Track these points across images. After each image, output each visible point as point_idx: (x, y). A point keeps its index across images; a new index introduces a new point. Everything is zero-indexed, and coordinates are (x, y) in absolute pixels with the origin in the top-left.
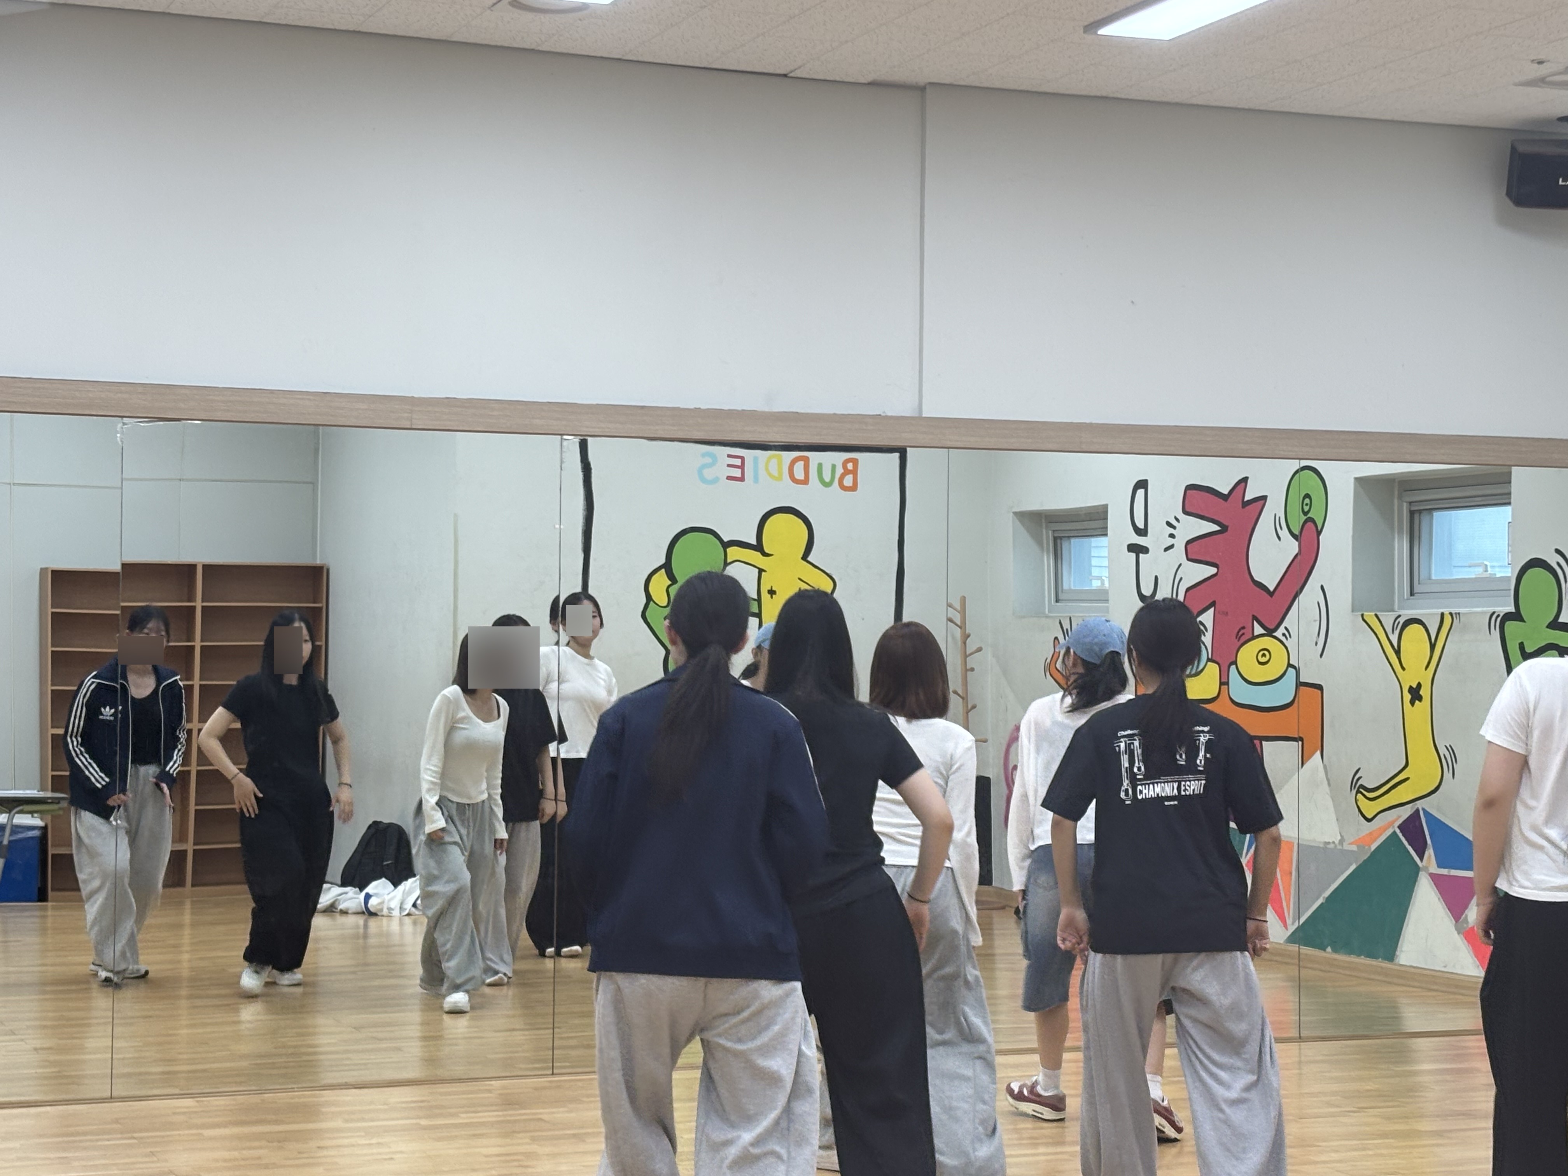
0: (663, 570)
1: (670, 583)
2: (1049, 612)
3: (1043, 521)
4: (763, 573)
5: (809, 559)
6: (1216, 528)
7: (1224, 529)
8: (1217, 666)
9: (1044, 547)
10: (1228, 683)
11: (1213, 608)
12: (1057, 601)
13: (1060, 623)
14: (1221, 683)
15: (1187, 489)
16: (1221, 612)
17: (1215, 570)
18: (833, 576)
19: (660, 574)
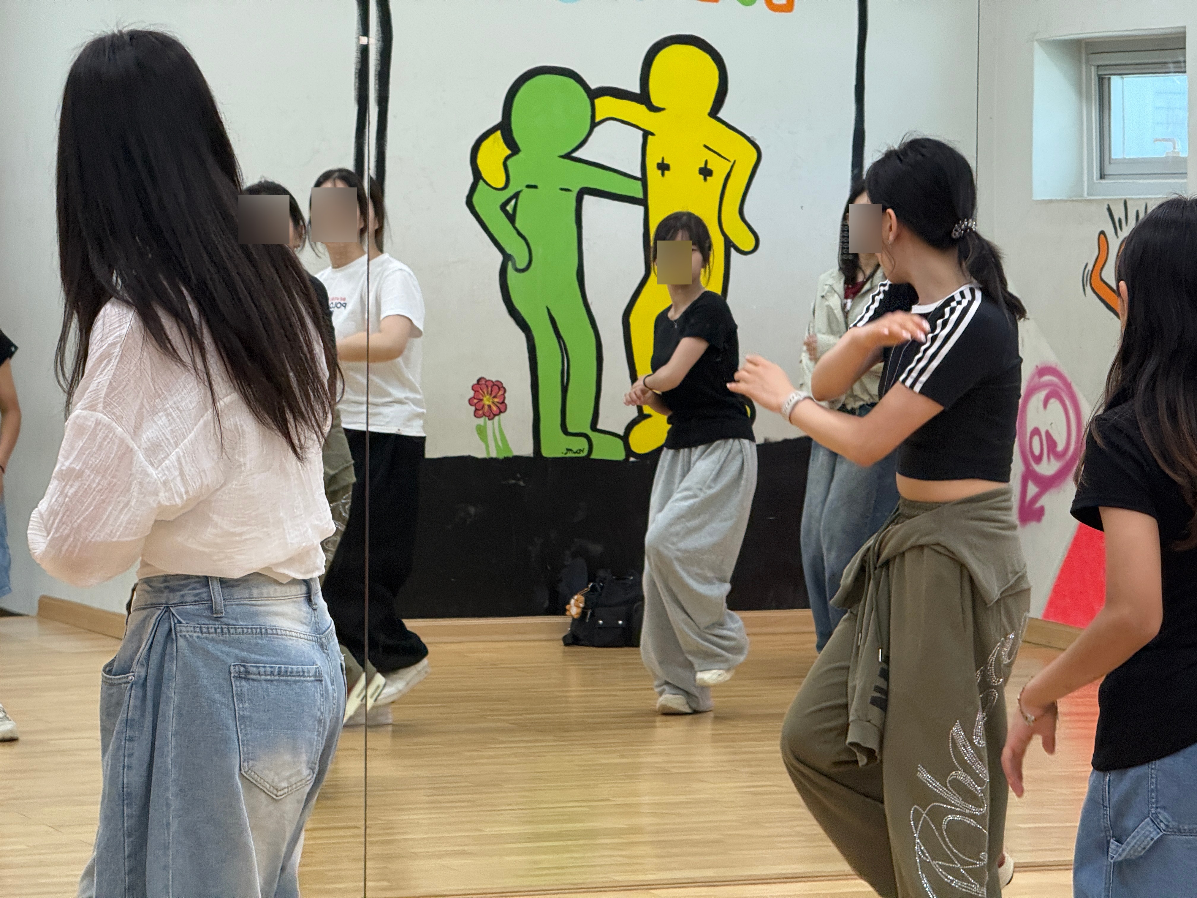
0: (498, 133)
1: (508, 152)
2: (1088, 194)
3: (1083, 52)
4: (650, 137)
5: (720, 115)
9: (1082, 92)
12: (1102, 176)
13: (1109, 210)
18: (757, 142)
19: (495, 140)
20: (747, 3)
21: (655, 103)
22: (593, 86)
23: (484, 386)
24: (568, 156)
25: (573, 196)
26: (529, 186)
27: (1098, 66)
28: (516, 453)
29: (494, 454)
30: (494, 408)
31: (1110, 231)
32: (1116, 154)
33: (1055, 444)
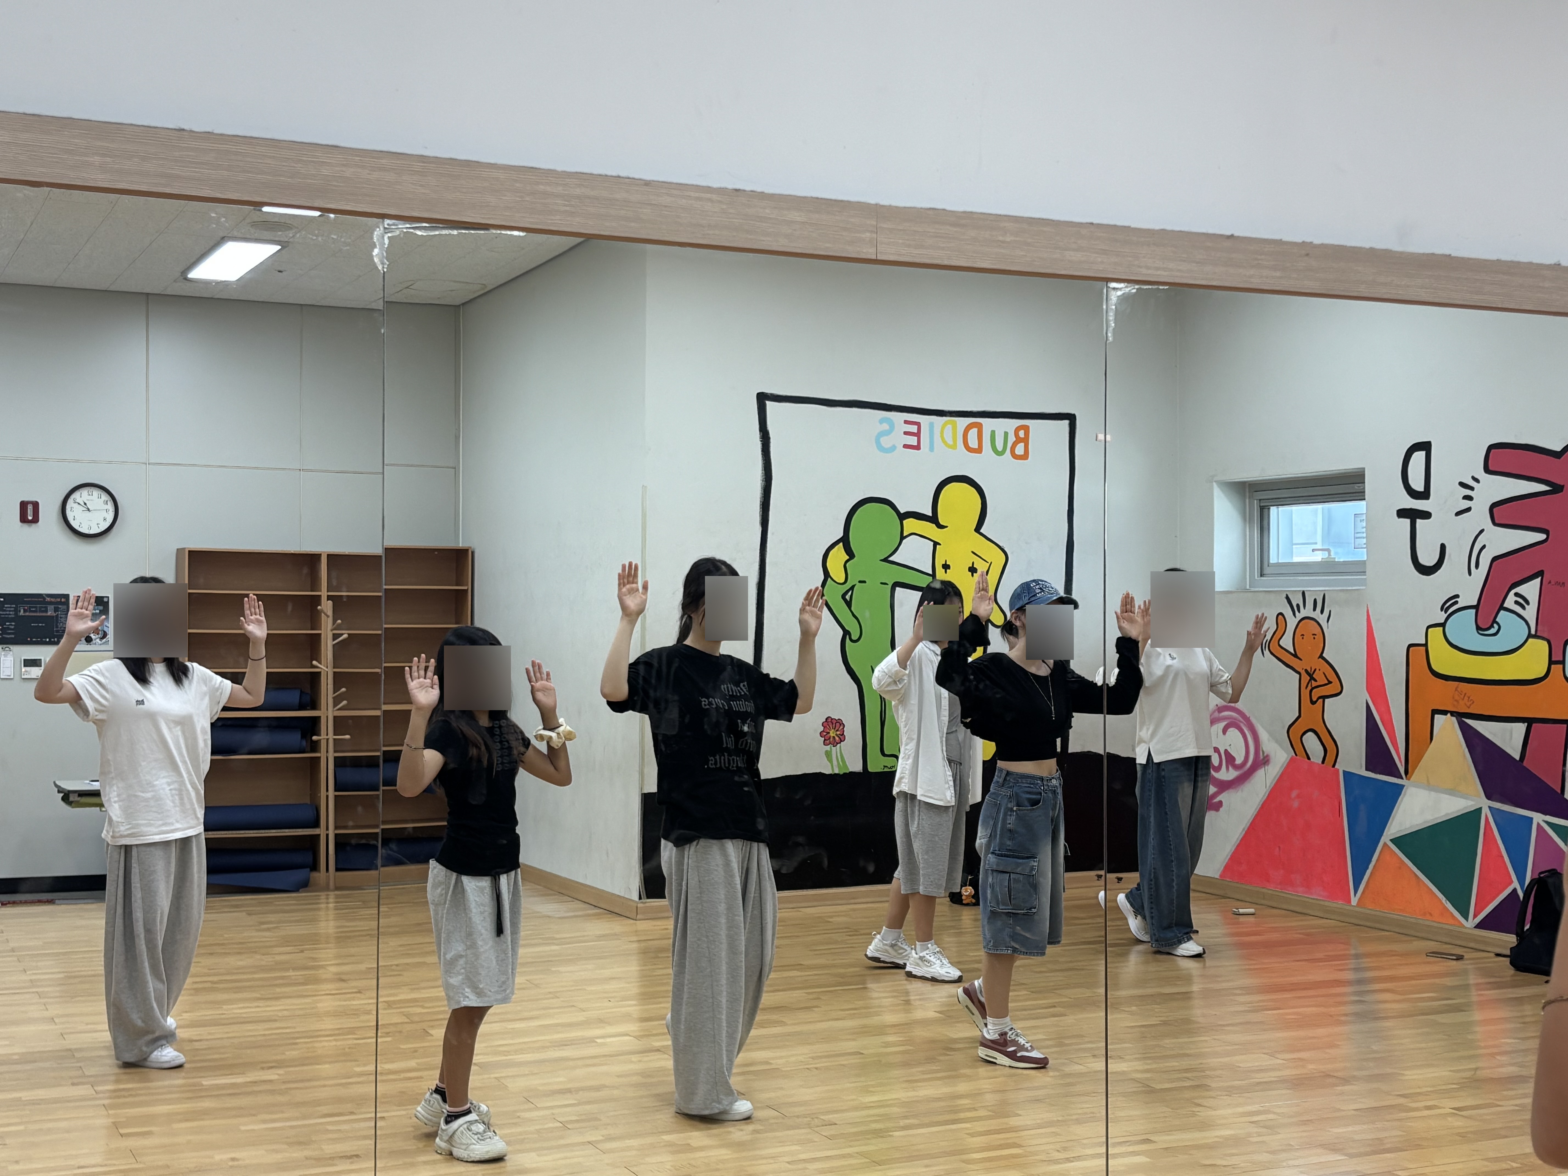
0: (841, 544)
1: (847, 557)
2: (1250, 587)
3: (1249, 490)
4: (938, 546)
5: (982, 531)
6: (1543, 488)
7: (1556, 489)
8: (1546, 643)
9: (1246, 518)
10: (1563, 662)
11: (1539, 579)
12: (1262, 575)
13: (1287, 598)
14: (1551, 662)
15: (1491, 447)
16: (1553, 583)
17: (1543, 537)
18: (1006, 549)
19: (838, 549)
20: (999, 453)
21: (942, 523)
23: (830, 723)
24: (886, 560)
25: (890, 586)
26: (860, 582)
27: (1260, 500)
28: (851, 769)
29: (836, 771)
30: (837, 738)
31: (1288, 612)
32: (1273, 560)
33: (1234, 759)
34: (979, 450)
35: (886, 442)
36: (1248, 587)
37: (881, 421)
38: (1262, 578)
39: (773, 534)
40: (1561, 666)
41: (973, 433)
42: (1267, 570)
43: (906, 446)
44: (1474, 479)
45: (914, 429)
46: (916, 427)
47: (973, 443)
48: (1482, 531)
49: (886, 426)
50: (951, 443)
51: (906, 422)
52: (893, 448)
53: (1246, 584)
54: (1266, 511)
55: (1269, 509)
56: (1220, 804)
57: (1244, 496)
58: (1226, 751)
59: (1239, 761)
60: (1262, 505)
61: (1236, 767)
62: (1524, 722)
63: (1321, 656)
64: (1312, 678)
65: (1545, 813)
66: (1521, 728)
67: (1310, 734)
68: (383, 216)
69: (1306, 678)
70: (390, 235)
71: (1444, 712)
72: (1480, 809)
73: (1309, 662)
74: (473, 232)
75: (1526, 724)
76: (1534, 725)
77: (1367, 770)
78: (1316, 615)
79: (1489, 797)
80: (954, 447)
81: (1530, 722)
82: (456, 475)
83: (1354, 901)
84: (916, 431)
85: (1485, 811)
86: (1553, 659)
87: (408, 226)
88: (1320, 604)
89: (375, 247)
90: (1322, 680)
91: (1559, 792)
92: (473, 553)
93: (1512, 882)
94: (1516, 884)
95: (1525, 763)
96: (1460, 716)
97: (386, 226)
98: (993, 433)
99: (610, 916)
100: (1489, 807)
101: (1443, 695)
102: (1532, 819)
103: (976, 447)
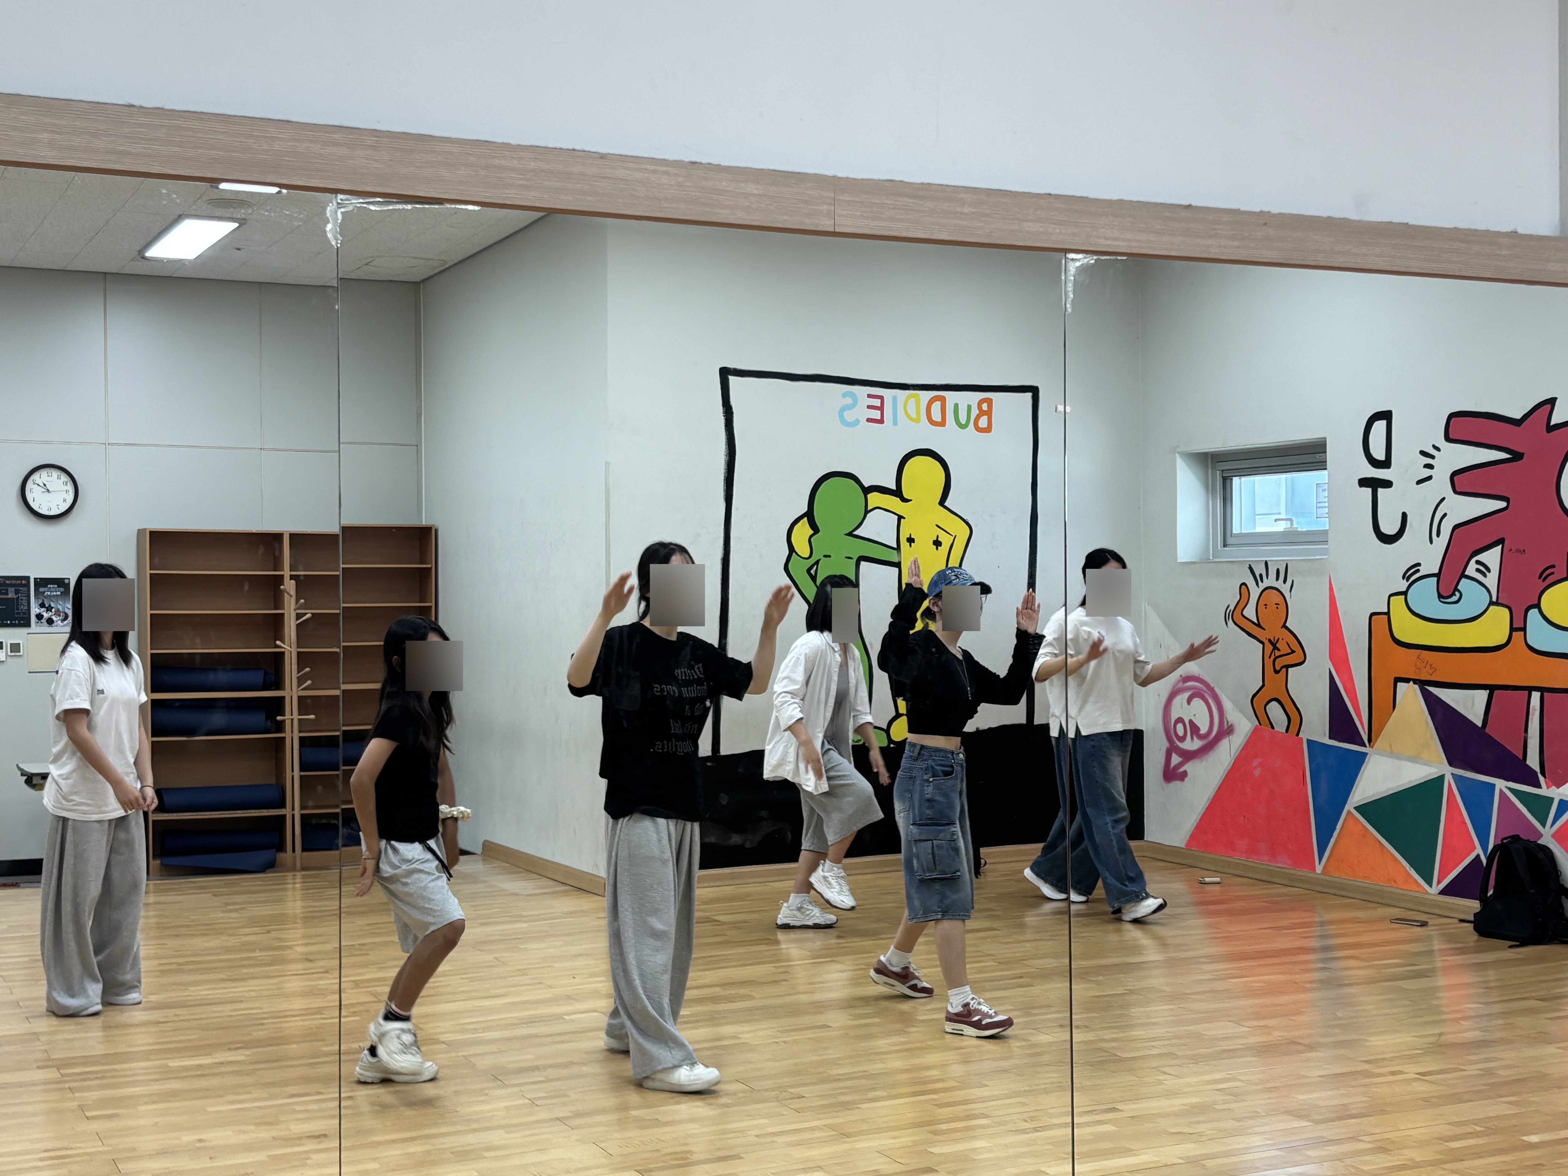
0: (805, 519)
1: (812, 532)
2: (1213, 558)
3: (1211, 461)
4: (902, 520)
5: (946, 504)
6: (1504, 456)
7: (1517, 456)
8: (1507, 611)
9: (1209, 488)
10: (1524, 629)
11: (1500, 547)
12: (1225, 545)
13: (1250, 568)
14: (1512, 629)
15: (1452, 416)
16: (1513, 550)
17: (1503, 504)
18: (970, 522)
19: (803, 523)
20: (963, 427)
21: (906, 496)
22: (866, 485)
24: (850, 534)
25: (854, 561)
26: (825, 556)
27: (1223, 471)
31: (1251, 583)
32: (1236, 530)
33: (1198, 729)
34: (943, 423)
35: (849, 416)
36: (1211, 558)
37: (844, 395)
38: (1225, 549)
39: (737, 509)
40: (1522, 633)
41: (936, 407)
42: (1229, 541)
43: (869, 420)
44: (1435, 447)
45: (877, 402)
46: (879, 401)
47: (937, 416)
48: (1443, 499)
49: (849, 401)
50: (914, 416)
51: (869, 396)
52: (857, 422)
53: (1209, 553)
54: (1228, 481)
55: (1232, 479)
56: (1185, 774)
57: (1207, 467)
58: (1191, 722)
59: (1203, 731)
60: (1224, 475)
61: (1201, 737)
62: (1486, 689)
63: (1284, 626)
64: (1275, 648)
65: (1507, 779)
66: (1483, 695)
67: (1274, 704)
68: (336, 191)
69: (1269, 647)
70: (343, 210)
71: (1406, 680)
72: (1443, 776)
73: (1273, 631)
74: (427, 206)
75: (1488, 691)
76: (1496, 692)
77: (1330, 738)
78: (1279, 584)
79: (1451, 764)
80: (917, 420)
81: (1492, 689)
82: (418, 452)
83: (1319, 869)
84: (879, 405)
85: (1448, 779)
86: (1514, 626)
87: (361, 201)
88: (1283, 574)
89: (329, 222)
90: (1284, 650)
91: (1521, 758)
92: (436, 531)
93: (1474, 848)
94: (1479, 850)
95: (1487, 730)
96: (1422, 684)
97: (339, 201)
98: (956, 406)
99: (578, 893)
100: (1452, 774)
101: (1406, 662)
102: (1494, 786)
103: (939, 420)
